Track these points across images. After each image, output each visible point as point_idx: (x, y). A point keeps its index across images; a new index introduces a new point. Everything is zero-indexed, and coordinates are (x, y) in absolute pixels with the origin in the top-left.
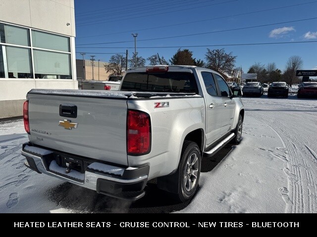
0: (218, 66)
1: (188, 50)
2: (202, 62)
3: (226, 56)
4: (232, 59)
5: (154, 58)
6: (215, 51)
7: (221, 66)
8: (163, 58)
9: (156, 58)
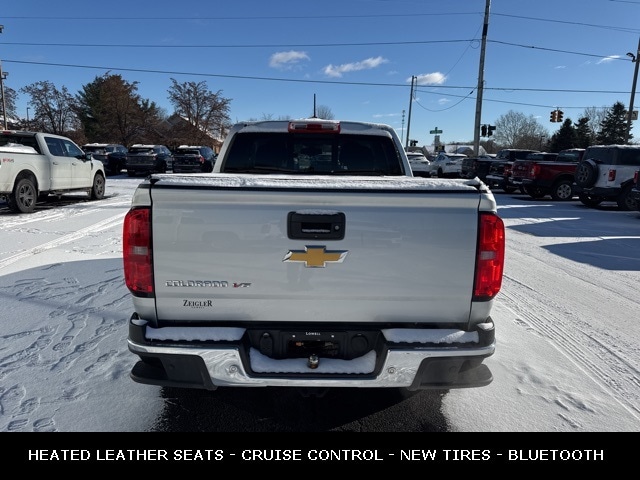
0: (198, 115)
1: (119, 77)
2: (153, 104)
3: (212, 98)
4: (223, 105)
5: (40, 88)
6: (188, 86)
7: (204, 118)
8: (64, 90)
9: (46, 89)
